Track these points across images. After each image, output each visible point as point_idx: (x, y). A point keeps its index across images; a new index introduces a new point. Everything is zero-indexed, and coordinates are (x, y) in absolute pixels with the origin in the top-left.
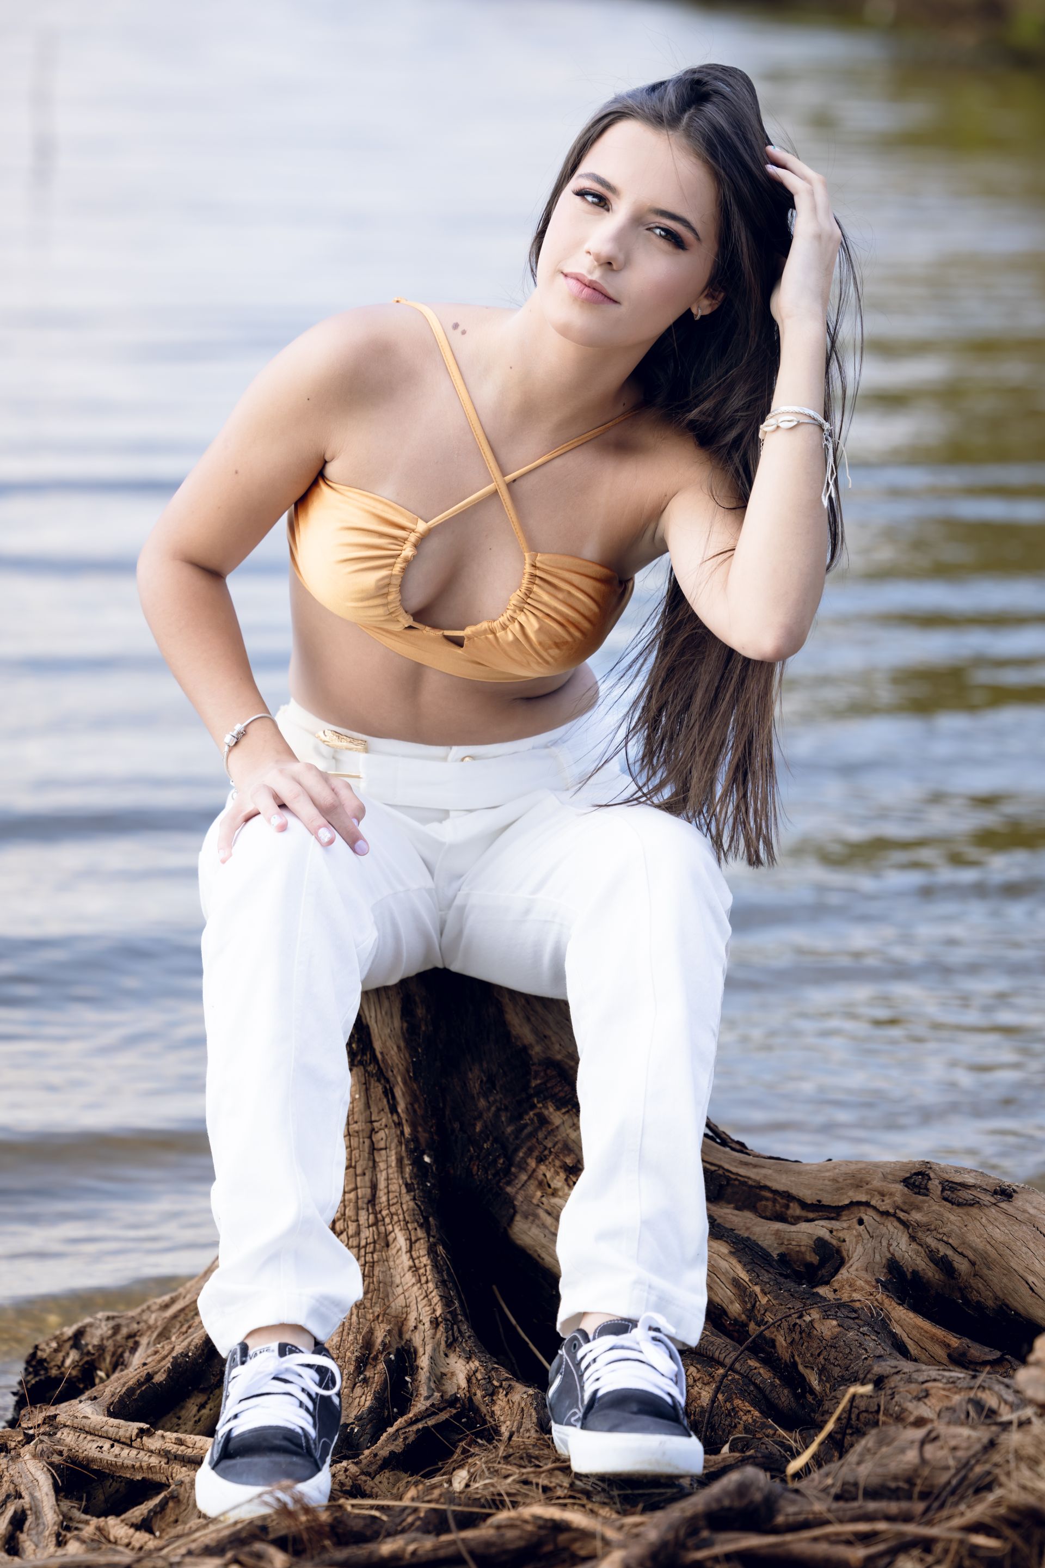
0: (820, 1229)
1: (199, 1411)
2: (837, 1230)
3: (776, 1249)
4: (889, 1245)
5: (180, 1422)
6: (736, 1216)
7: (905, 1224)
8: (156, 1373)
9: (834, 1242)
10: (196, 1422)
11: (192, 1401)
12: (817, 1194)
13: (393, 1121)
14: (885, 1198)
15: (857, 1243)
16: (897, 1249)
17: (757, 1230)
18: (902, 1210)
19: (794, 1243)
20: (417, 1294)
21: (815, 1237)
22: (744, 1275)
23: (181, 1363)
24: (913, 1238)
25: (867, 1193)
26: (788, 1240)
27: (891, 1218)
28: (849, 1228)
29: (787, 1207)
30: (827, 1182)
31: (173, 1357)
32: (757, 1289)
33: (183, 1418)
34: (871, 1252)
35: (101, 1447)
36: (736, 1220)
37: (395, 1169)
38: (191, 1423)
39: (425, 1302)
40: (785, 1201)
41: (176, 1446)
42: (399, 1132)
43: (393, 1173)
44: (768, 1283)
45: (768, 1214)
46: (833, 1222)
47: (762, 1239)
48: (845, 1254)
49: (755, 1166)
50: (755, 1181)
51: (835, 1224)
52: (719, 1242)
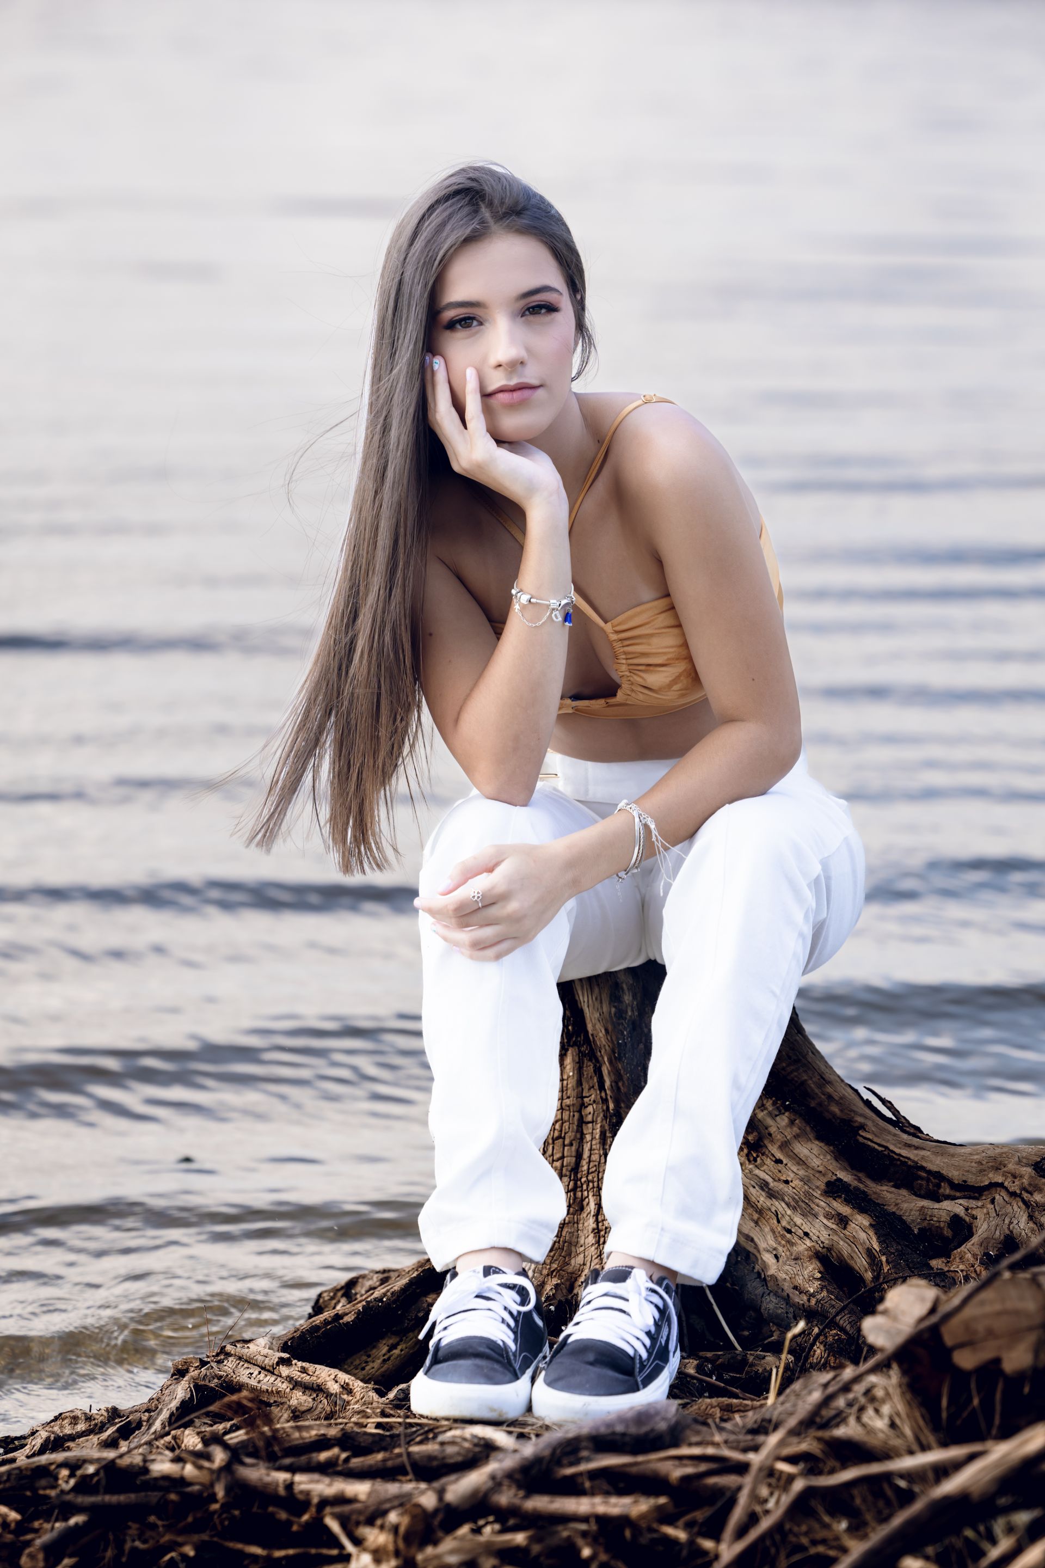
0: (956, 1207)
1: (389, 1351)
2: (972, 1208)
3: (918, 1224)
4: (1011, 1223)
5: (369, 1360)
6: (891, 1193)
7: (1027, 1204)
8: (347, 1314)
9: (967, 1219)
10: (384, 1361)
11: (384, 1342)
12: (963, 1175)
13: (601, 1097)
14: (1016, 1180)
15: (985, 1220)
16: (1017, 1226)
17: (905, 1206)
18: (1028, 1192)
19: (935, 1219)
20: (593, 1254)
21: (952, 1214)
22: (876, 1246)
23: (373, 1306)
24: (1031, 1217)
25: (1003, 1175)
26: (931, 1216)
27: (1018, 1199)
28: (982, 1207)
29: (939, 1186)
30: (973, 1164)
31: (367, 1302)
32: (884, 1259)
33: (372, 1356)
34: (993, 1229)
35: (251, 1374)
36: (889, 1196)
37: (598, 1141)
38: (379, 1361)
39: (597, 1261)
40: (937, 1181)
41: (299, 1374)
42: (605, 1108)
43: (596, 1144)
44: (893, 1253)
45: (922, 1192)
46: (971, 1201)
47: (907, 1214)
48: (974, 1230)
49: (917, 1148)
50: (913, 1161)
51: (972, 1203)
52: (864, 1215)
